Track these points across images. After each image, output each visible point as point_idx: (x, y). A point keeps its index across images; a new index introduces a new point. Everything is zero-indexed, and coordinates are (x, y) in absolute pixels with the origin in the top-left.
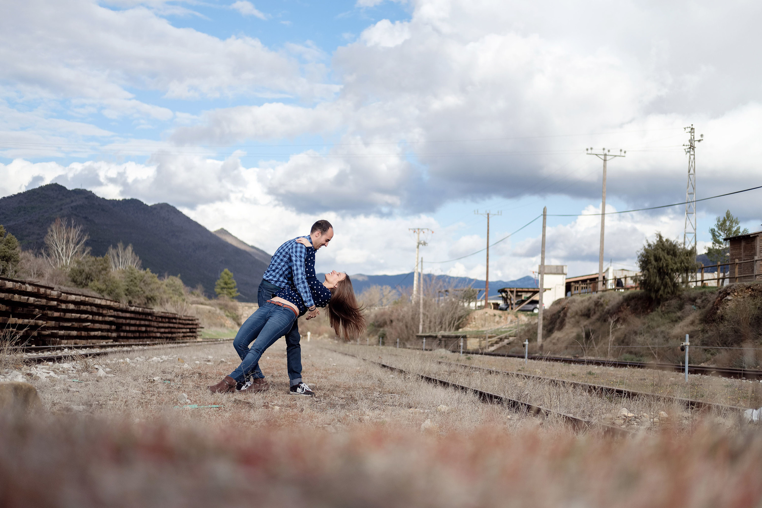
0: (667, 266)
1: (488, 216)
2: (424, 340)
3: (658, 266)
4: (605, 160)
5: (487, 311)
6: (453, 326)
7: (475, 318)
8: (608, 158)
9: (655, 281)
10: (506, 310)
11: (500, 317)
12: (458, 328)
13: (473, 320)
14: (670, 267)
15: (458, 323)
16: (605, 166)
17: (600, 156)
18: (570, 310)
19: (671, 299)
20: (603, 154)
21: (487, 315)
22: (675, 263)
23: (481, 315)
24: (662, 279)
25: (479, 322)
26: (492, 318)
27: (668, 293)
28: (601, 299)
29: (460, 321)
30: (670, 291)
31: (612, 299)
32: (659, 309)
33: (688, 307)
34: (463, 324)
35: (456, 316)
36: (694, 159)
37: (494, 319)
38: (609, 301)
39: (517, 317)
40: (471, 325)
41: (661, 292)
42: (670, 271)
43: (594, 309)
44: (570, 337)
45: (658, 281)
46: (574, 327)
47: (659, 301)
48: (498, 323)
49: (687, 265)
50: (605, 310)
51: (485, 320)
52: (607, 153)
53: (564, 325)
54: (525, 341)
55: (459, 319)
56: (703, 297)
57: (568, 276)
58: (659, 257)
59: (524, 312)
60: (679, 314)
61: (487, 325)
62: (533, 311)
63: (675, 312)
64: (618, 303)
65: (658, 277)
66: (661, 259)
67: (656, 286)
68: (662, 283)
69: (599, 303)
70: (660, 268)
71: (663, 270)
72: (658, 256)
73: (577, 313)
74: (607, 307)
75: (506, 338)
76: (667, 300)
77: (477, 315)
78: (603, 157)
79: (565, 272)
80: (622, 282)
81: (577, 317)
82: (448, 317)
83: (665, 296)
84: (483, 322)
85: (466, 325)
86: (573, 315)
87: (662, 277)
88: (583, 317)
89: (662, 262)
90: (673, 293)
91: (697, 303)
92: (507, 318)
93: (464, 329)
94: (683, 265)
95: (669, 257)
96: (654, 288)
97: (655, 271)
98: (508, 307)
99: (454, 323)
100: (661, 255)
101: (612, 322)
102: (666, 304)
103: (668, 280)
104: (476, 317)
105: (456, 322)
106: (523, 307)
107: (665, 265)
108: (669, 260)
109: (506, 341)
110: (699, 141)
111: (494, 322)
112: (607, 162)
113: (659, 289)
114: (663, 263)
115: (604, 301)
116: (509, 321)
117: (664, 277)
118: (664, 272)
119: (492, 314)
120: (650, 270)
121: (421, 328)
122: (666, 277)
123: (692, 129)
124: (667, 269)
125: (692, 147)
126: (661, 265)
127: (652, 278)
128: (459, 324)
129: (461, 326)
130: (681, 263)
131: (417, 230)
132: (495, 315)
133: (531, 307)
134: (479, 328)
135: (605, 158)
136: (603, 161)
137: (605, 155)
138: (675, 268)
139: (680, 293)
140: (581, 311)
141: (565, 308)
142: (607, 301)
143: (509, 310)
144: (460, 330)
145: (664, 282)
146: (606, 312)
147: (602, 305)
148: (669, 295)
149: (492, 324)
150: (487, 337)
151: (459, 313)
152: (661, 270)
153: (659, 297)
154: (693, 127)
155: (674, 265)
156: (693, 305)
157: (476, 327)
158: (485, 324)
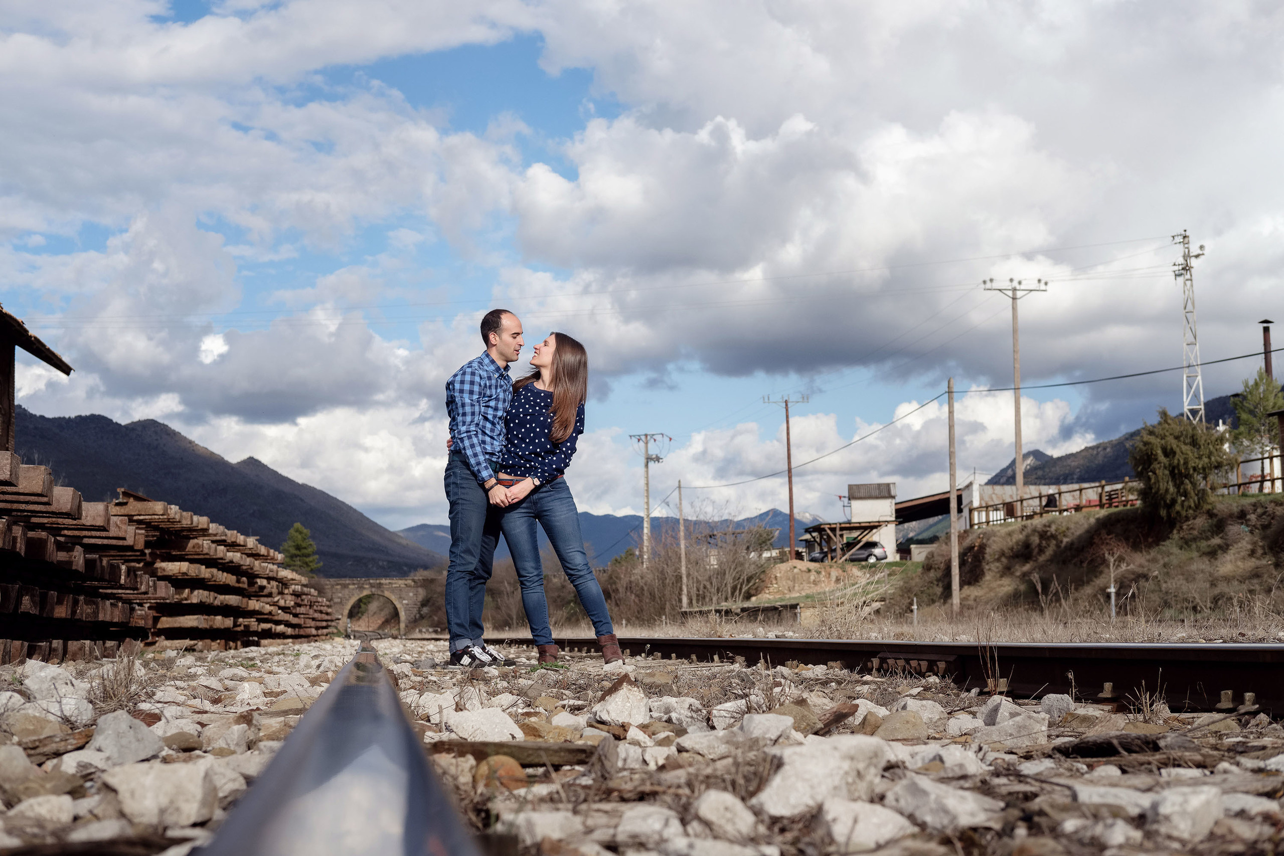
0: (1186, 463)
1: (787, 405)
3: (1170, 465)
4: (1014, 299)
5: (795, 565)
6: (740, 594)
7: (776, 578)
8: (1019, 294)
9: (1167, 490)
10: (822, 560)
11: (819, 573)
12: (748, 597)
13: (774, 582)
14: (1191, 464)
15: (747, 587)
16: (1014, 308)
17: (1005, 292)
18: (988, 550)
19: (1194, 518)
20: (1010, 288)
21: (796, 570)
22: (1200, 458)
23: (787, 572)
24: (1177, 486)
25: (784, 584)
26: (806, 575)
27: (1190, 507)
28: (1049, 526)
29: (751, 584)
30: (1193, 505)
31: (1072, 526)
32: (1175, 535)
33: (1235, 529)
34: (756, 589)
35: (744, 577)
36: (1192, 286)
37: (809, 577)
38: (1068, 529)
39: (846, 571)
40: (771, 589)
41: (1178, 507)
42: (1191, 472)
43: (1039, 545)
44: (1000, 595)
45: (1172, 489)
46: (1002, 576)
47: (1172, 523)
48: (815, 583)
49: (1219, 459)
50: (1063, 545)
51: (794, 580)
52: (1018, 287)
53: (982, 574)
54: (912, 605)
55: (749, 580)
56: (1259, 511)
57: (898, 500)
58: (1172, 449)
59: (856, 563)
60: (1216, 541)
61: (796, 588)
62: (866, 559)
63: (1207, 539)
64: (1088, 531)
65: (1170, 483)
66: (1174, 453)
67: (1169, 497)
68: (1178, 491)
69: (1049, 534)
70: (1174, 468)
71: (1179, 470)
72: (1169, 447)
73: (1003, 554)
74: (1065, 540)
76: (1187, 519)
77: (780, 572)
78: (1010, 293)
79: (893, 493)
80: (1055, 500)
81: (1004, 560)
82: (729, 580)
83: (1184, 513)
84: (790, 583)
85: (763, 589)
86: (997, 557)
87: (1178, 482)
88: (1017, 560)
89: (1177, 456)
90: (1198, 506)
91: (1249, 520)
92: (829, 574)
93: (760, 596)
94: (1213, 459)
95: (1186, 448)
96: (1165, 501)
97: (1167, 472)
98: (826, 556)
99: (741, 589)
100: (1174, 446)
101: (1112, 560)
102: (1185, 527)
103: (1189, 487)
104: (778, 575)
105: (744, 586)
106: (852, 555)
107: (1182, 462)
108: (1189, 452)
110: (1197, 256)
111: (809, 583)
112: (1019, 301)
113: (1174, 501)
114: (1179, 458)
115: (1056, 531)
116: (834, 579)
117: (1182, 483)
118: (1180, 473)
119: (804, 569)
120: (1157, 472)
121: (685, 600)
122: (1187, 481)
123: (1185, 237)
124: (1187, 468)
125: (1186, 268)
126: (1176, 461)
127: (1161, 484)
128: (749, 588)
129: (753, 592)
130: (1209, 458)
131: (643, 438)
132: (809, 571)
133: (865, 553)
134: (784, 594)
135: (1014, 294)
136: (1011, 300)
137: (1014, 290)
138: (1200, 466)
139: (1209, 507)
140: (1012, 549)
141: (974, 547)
142: (1064, 529)
143: (827, 562)
144: (753, 599)
145: (1182, 491)
146: (1066, 547)
147: (1053, 537)
148: (1191, 511)
149: (806, 586)
151: (750, 570)
152: (1176, 471)
153: (1173, 515)
154: (1187, 233)
155: (1197, 461)
156: (1242, 523)
157: (778, 591)
158: (794, 586)
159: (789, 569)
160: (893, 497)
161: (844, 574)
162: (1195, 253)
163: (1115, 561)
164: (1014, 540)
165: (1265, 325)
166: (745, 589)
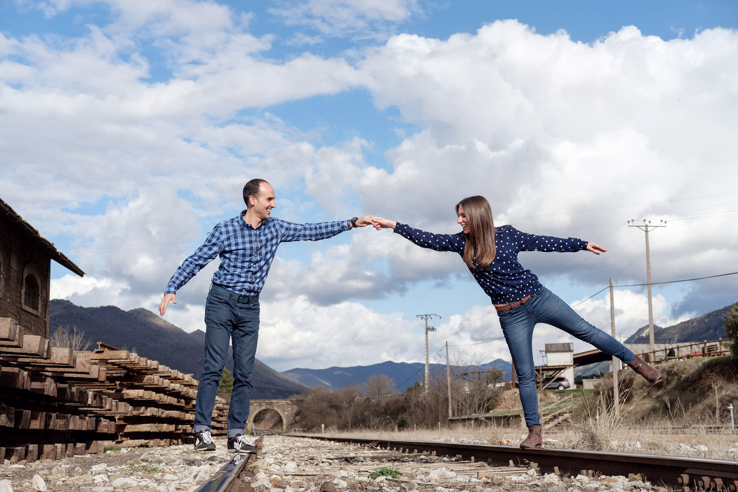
4: (647, 231)
5: (516, 391)
6: (483, 408)
7: (504, 399)
8: (649, 229)
12: (488, 410)
13: (503, 401)
15: (487, 405)
16: (647, 237)
17: (640, 227)
18: (635, 382)
20: (644, 225)
23: (511, 395)
25: (509, 403)
28: (673, 368)
29: (489, 403)
31: (687, 367)
34: (493, 406)
35: (486, 398)
39: (546, 395)
40: (502, 406)
43: (667, 379)
44: (644, 409)
46: (644, 398)
50: (682, 379)
51: (515, 400)
52: (649, 224)
53: (632, 396)
55: (488, 401)
57: (575, 353)
59: (552, 390)
62: (558, 388)
64: (698, 371)
69: (673, 372)
73: (644, 385)
74: (683, 376)
75: (560, 414)
77: (507, 396)
78: (644, 228)
79: (572, 349)
80: (674, 352)
81: (646, 388)
82: (476, 400)
84: (513, 402)
85: (496, 406)
86: (640, 386)
88: (653, 388)
93: (495, 410)
99: (483, 406)
101: (717, 388)
104: (506, 397)
105: (485, 404)
106: (549, 385)
109: (561, 418)
112: (649, 233)
115: (677, 370)
121: (450, 412)
128: (489, 405)
129: (491, 407)
131: (424, 317)
133: (556, 385)
134: (509, 408)
135: (647, 229)
136: (645, 232)
137: (647, 226)
141: (626, 380)
142: (682, 369)
144: (491, 411)
146: (684, 380)
147: (675, 374)
150: (542, 415)
151: (488, 394)
157: (506, 407)
158: (515, 404)
159: (512, 394)
160: (572, 351)
161: (545, 397)
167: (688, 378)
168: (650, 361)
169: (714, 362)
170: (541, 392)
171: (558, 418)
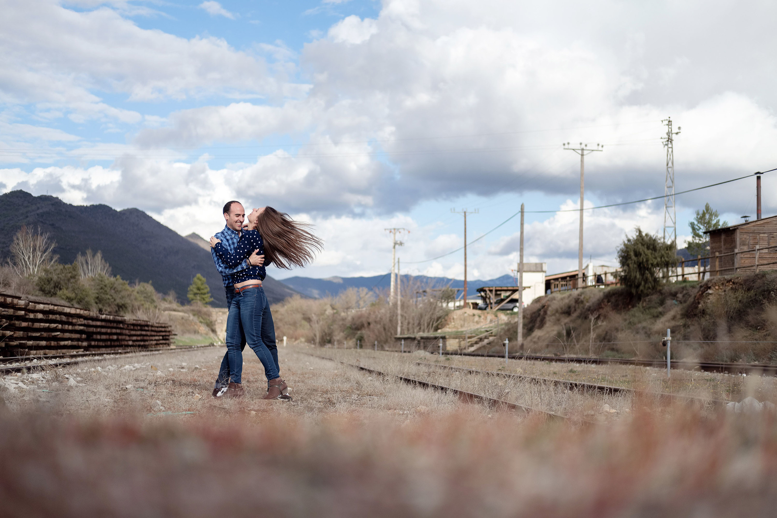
0: (647, 261)
1: (465, 214)
2: (403, 342)
3: (638, 262)
4: (582, 155)
5: (466, 311)
6: (432, 327)
7: (453, 319)
8: (585, 152)
9: (636, 277)
10: (485, 309)
11: (480, 317)
12: (436, 329)
13: (452, 321)
14: (650, 262)
16: (582, 161)
17: (577, 151)
18: (550, 308)
19: (652, 295)
20: (580, 148)
21: (466, 315)
22: (656, 258)
24: (642, 275)
25: (458, 323)
26: (472, 318)
27: (649, 288)
28: (581, 296)
29: (438, 322)
30: (651, 286)
31: (592, 296)
32: (640, 305)
33: (669, 302)
34: (442, 325)
35: (435, 317)
36: (672, 152)
37: (474, 319)
38: (590, 297)
39: (496, 316)
40: (450, 326)
41: (641, 288)
42: (650, 266)
43: (575, 307)
44: (551, 336)
45: (638, 276)
46: (554, 325)
47: (639, 297)
48: (477, 323)
49: (667, 259)
50: (586, 307)
51: (464, 320)
52: (585, 148)
53: (545, 323)
54: (505, 340)
55: (438, 320)
56: (685, 292)
57: (548, 274)
58: (639, 252)
59: (504, 311)
60: (660, 309)
61: (466, 325)
62: (512, 309)
63: (656, 308)
64: (598, 300)
65: (638, 273)
66: (641, 255)
67: (637, 281)
68: (643, 278)
69: (580, 300)
70: (640, 264)
71: (643, 265)
72: (638, 251)
73: (557, 311)
74: (587, 304)
75: (486, 337)
76: (648, 295)
77: (456, 316)
78: (580, 152)
79: (544, 269)
80: (602, 279)
81: (557, 315)
82: (426, 318)
83: (645, 291)
84: (462, 322)
85: (445, 325)
86: (554, 312)
87: (642, 272)
88: (563, 315)
90: (654, 288)
91: (678, 297)
92: (486, 317)
93: (443, 329)
94: (663, 259)
95: (649, 252)
96: (635, 284)
97: (635, 266)
98: (487, 306)
99: (433, 324)
100: (641, 250)
102: (647, 300)
103: (649, 275)
105: (434, 323)
106: (503, 306)
107: (645, 260)
108: (649, 255)
109: (486, 341)
110: (677, 133)
111: (473, 322)
112: (585, 157)
113: (639, 285)
114: (643, 258)
115: (584, 298)
116: (489, 320)
117: (644, 272)
118: (644, 267)
119: (471, 314)
120: (630, 265)
121: (399, 329)
122: (647, 272)
123: (669, 121)
124: (648, 264)
125: (670, 140)
126: (641, 260)
127: (632, 274)
128: (438, 324)
129: (439, 326)
130: (661, 258)
131: (393, 231)
132: (474, 315)
133: (511, 306)
134: (458, 328)
135: (582, 152)
136: (580, 156)
137: (583, 150)
138: (655, 263)
139: (661, 288)
140: (562, 308)
141: (545, 306)
142: (588, 297)
143: (489, 309)
144: (439, 331)
145: (644, 278)
146: (587, 309)
147: (582, 302)
148: (650, 290)
149: (471, 324)
150: (466, 337)
151: (438, 313)
152: (642, 265)
153: (639, 292)
154: (671, 120)
155: (654, 260)
156: (674, 299)
157: (455, 327)
158: (464, 324)
159: (461, 314)
160: (545, 272)
161: (495, 318)
162: (676, 132)
163: (594, 319)
164: (564, 303)
165: (758, 175)
166: (435, 325)
167: (590, 307)
168: (576, 287)
169: (611, 292)
170: (492, 314)
171: (483, 341)
